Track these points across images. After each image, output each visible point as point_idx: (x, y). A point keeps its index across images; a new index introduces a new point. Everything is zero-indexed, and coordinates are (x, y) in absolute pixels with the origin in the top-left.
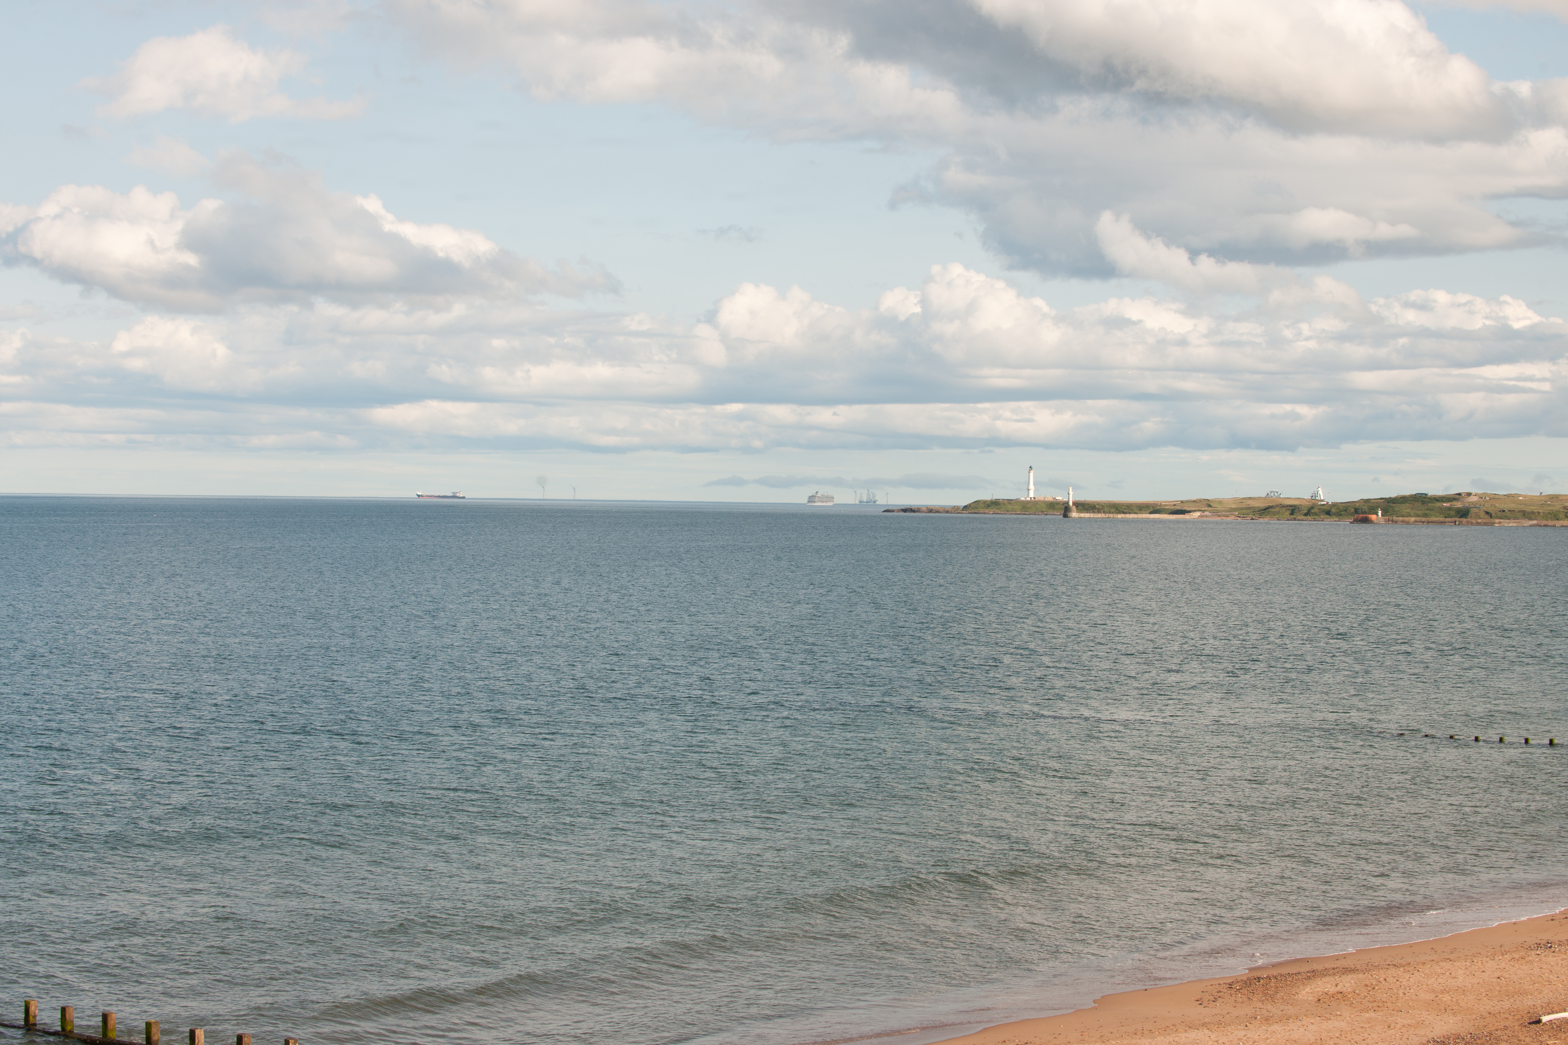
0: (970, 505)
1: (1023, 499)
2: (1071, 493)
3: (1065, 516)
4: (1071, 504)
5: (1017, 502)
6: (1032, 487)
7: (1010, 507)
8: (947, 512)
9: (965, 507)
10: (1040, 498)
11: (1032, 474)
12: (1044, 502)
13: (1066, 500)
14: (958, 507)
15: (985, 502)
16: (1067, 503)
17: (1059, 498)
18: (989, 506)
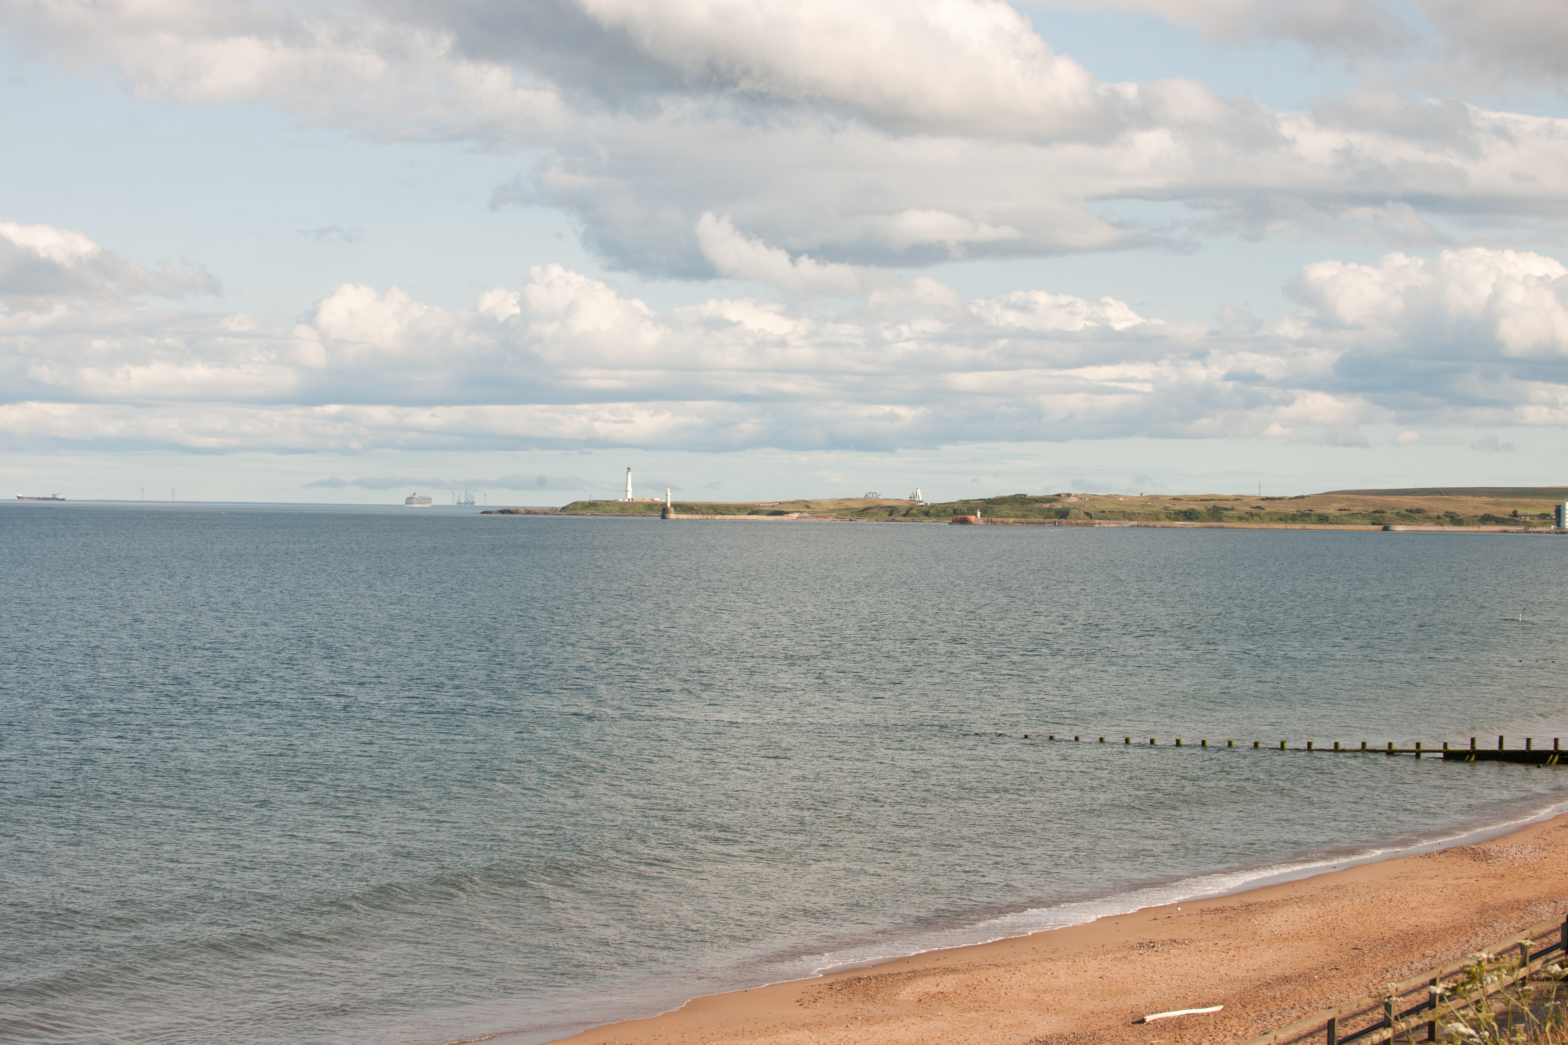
0: (568, 506)
1: (621, 500)
2: (669, 494)
3: (663, 517)
4: (669, 505)
5: (615, 503)
6: (630, 488)
7: (608, 508)
8: (545, 513)
9: (563, 508)
10: (638, 499)
11: (630, 475)
12: (642, 503)
13: (664, 501)
14: (556, 509)
15: (583, 503)
16: (666, 504)
17: (657, 499)
18: (587, 507)
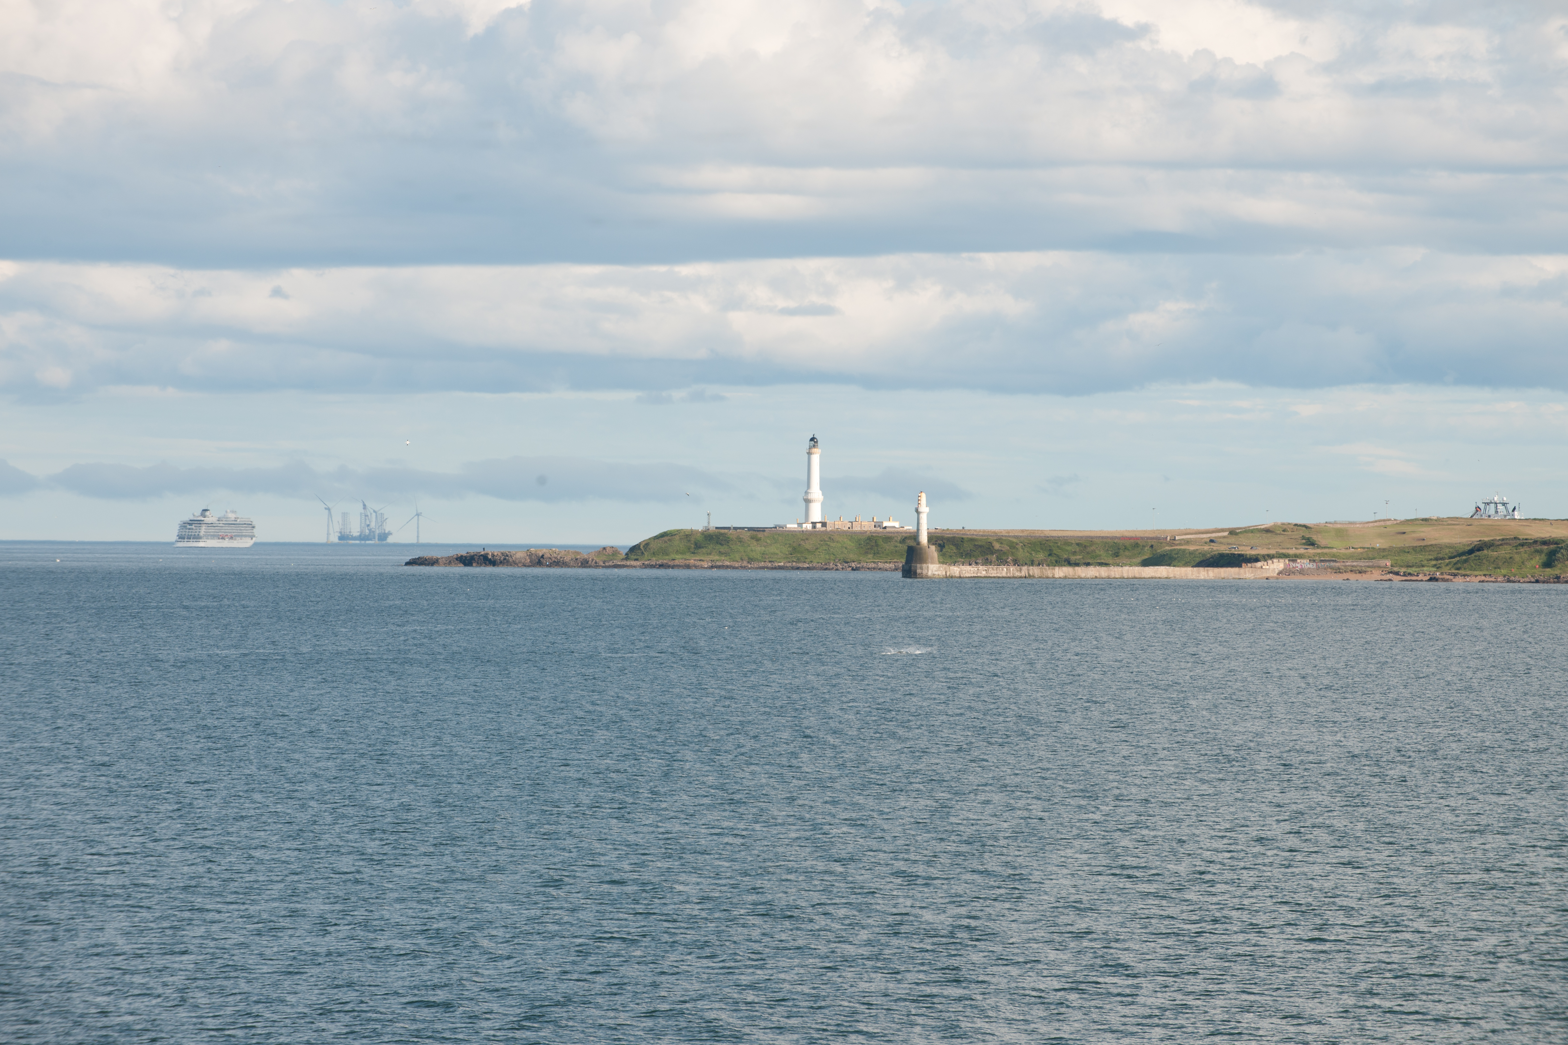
0: (647, 544)
1: (792, 526)
2: (924, 509)
3: (909, 572)
4: (924, 539)
5: (777, 534)
6: (816, 493)
7: (757, 549)
8: (585, 564)
9: (634, 549)
10: (839, 522)
11: (816, 459)
12: (851, 535)
13: (910, 528)
14: (615, 551)
15: (687, 536)
16: (915, 536)
17: (892, 524)
18: (698, 546)
